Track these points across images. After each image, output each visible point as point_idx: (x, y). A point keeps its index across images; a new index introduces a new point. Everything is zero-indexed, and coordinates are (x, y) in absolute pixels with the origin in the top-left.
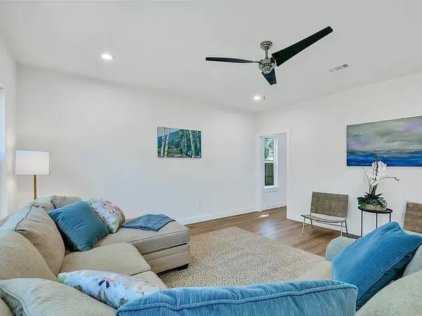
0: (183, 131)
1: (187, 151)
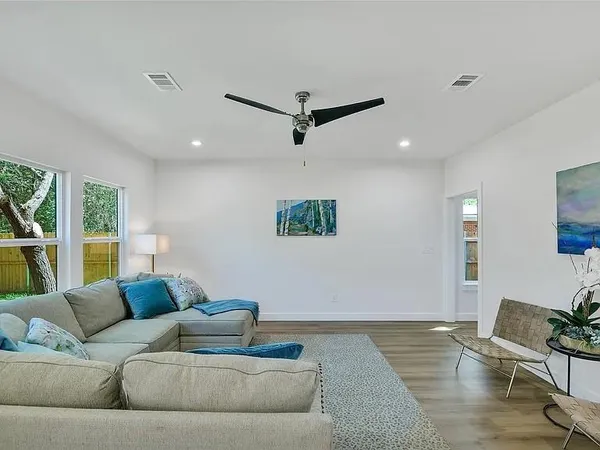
0: (309, 202)
1: (316, 227)
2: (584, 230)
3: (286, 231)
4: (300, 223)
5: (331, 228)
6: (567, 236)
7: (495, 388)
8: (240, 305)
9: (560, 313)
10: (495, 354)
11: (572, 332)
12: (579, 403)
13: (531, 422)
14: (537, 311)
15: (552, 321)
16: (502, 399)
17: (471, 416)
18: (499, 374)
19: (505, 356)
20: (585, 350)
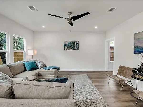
1: (74, 48)
2: (141, 48)
3: (67, 49)
4: (70, 47)
6: (137, 50)
7: (118, 88)
8: (55, 67)
9: (135, 69)
10: (118, 79)
11: (138, 74)
12: (140, 92)
13: (127, 97)
14: (129, 68)
15: (133, 71)
16: (120, 91)
17: (112, 95)
18: (119, 84)
19: (121, 80)
20: (141, 78)
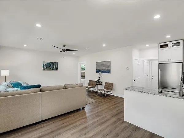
0: (51, 62)
1: (53, 68)
3: (45, 69)
4: (49, 67)
5: (56, 69)
